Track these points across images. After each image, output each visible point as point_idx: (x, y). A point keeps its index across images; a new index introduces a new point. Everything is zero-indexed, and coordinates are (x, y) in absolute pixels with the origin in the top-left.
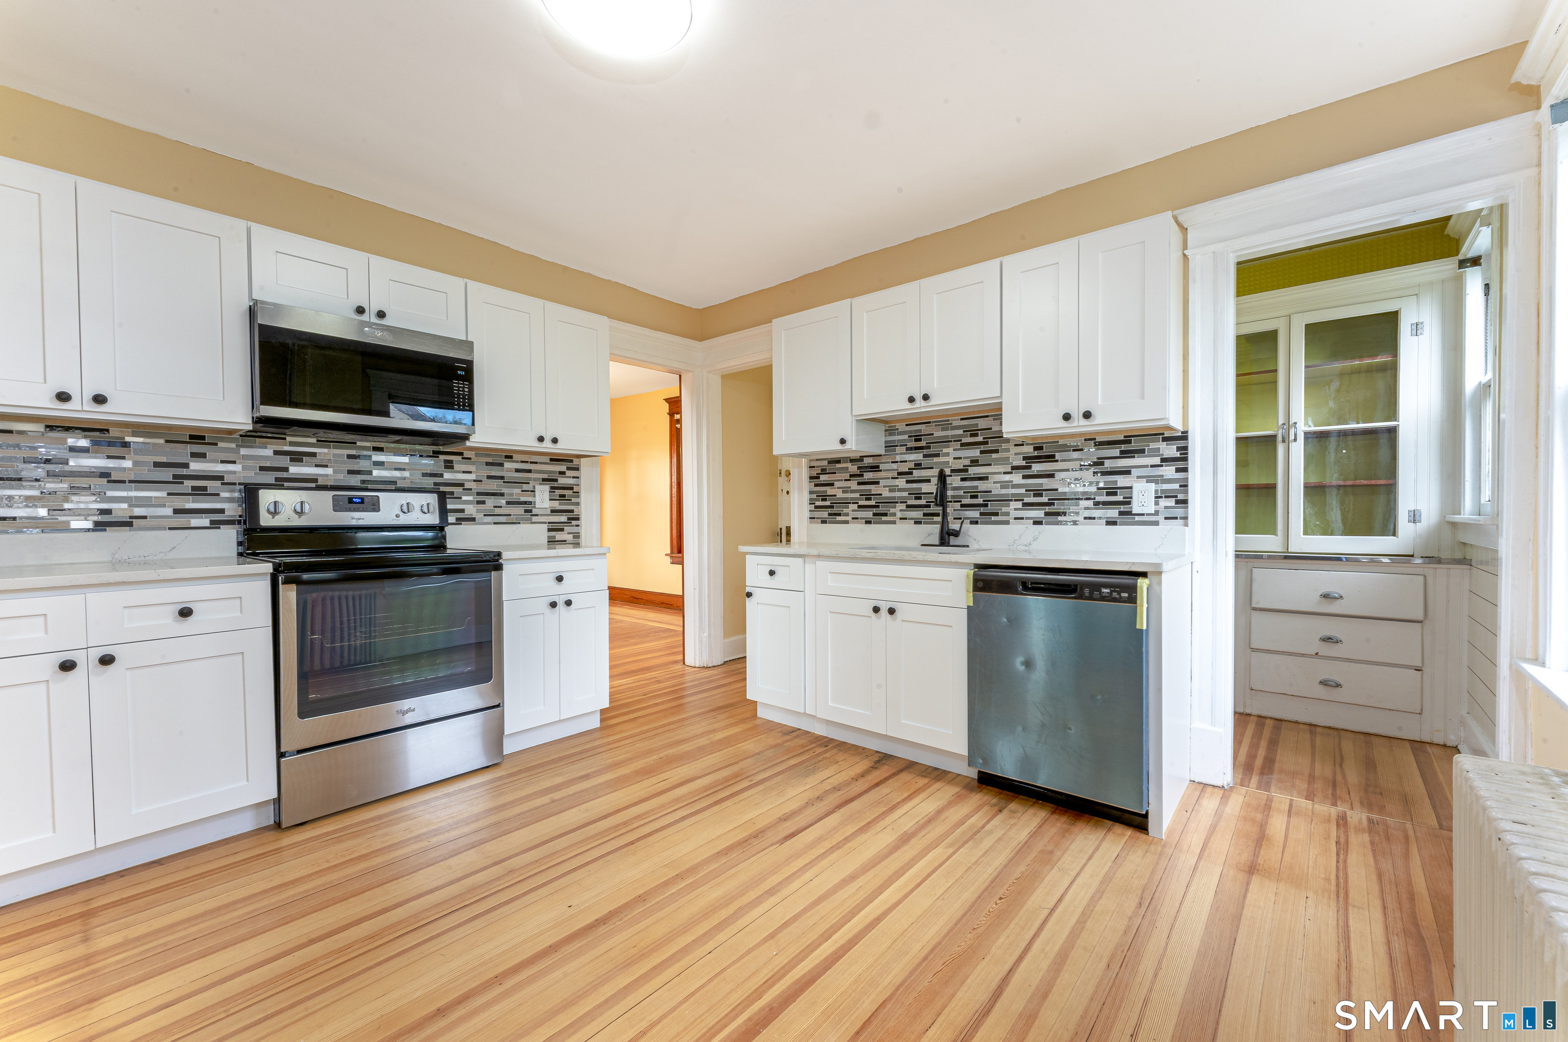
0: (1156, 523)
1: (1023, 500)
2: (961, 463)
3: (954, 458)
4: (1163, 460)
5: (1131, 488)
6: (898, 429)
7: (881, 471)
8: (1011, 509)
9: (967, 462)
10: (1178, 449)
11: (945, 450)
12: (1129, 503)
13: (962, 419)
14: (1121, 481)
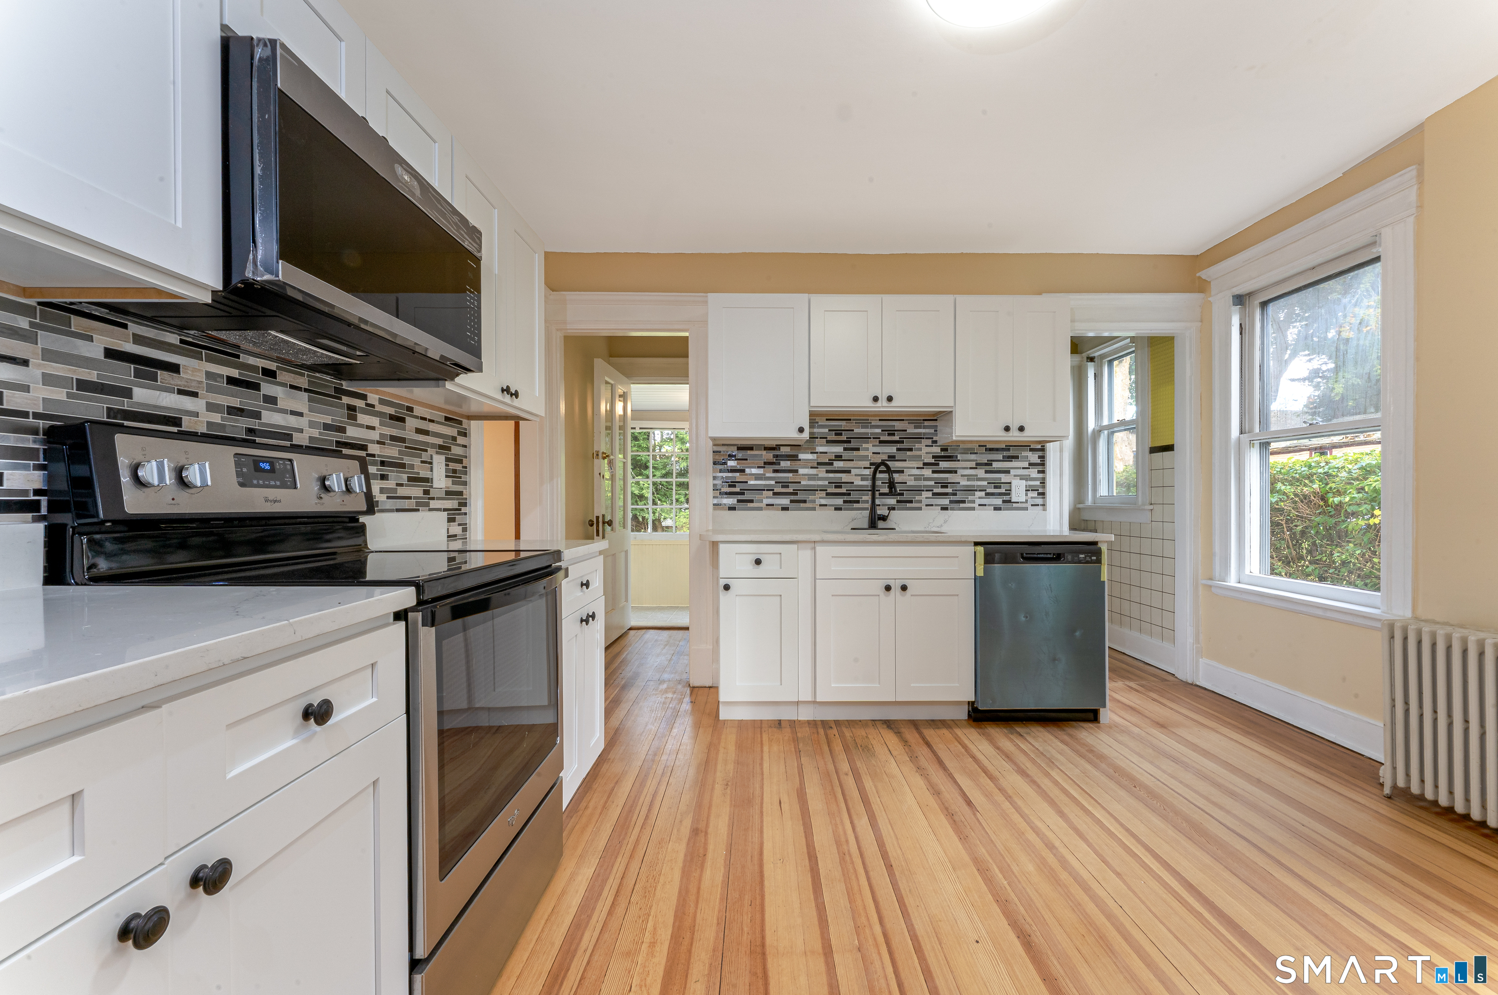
0: (1026, 509)
1: (933, 490)
2: (879, 458)
3: (873, 453)
4: (1030, 464)
5: (1010, 483)
6: (818, 422)
7: (800, 460)
8: (923, 498)
9: (885, 457)
10: (1039, 457)
11: (864, 446)
12: (1009, 494)
13: (880, 420)
14: (1004, 478)
